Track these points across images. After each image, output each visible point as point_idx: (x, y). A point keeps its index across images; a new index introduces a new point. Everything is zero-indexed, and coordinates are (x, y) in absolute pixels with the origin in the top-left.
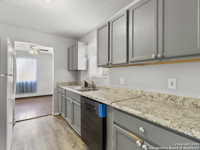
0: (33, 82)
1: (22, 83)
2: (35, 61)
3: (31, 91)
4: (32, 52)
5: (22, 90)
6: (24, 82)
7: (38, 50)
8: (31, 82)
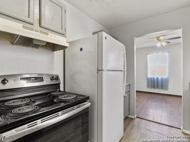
0: (164, 78)
1: (153, 78)
2: (167, 54)
3: (162, 88)
4: (159, 45)
5: (153, 85)
6: (155, 77)
7: (167, 41)
8: (162, 78)
